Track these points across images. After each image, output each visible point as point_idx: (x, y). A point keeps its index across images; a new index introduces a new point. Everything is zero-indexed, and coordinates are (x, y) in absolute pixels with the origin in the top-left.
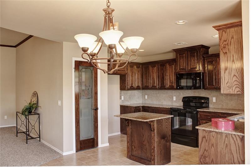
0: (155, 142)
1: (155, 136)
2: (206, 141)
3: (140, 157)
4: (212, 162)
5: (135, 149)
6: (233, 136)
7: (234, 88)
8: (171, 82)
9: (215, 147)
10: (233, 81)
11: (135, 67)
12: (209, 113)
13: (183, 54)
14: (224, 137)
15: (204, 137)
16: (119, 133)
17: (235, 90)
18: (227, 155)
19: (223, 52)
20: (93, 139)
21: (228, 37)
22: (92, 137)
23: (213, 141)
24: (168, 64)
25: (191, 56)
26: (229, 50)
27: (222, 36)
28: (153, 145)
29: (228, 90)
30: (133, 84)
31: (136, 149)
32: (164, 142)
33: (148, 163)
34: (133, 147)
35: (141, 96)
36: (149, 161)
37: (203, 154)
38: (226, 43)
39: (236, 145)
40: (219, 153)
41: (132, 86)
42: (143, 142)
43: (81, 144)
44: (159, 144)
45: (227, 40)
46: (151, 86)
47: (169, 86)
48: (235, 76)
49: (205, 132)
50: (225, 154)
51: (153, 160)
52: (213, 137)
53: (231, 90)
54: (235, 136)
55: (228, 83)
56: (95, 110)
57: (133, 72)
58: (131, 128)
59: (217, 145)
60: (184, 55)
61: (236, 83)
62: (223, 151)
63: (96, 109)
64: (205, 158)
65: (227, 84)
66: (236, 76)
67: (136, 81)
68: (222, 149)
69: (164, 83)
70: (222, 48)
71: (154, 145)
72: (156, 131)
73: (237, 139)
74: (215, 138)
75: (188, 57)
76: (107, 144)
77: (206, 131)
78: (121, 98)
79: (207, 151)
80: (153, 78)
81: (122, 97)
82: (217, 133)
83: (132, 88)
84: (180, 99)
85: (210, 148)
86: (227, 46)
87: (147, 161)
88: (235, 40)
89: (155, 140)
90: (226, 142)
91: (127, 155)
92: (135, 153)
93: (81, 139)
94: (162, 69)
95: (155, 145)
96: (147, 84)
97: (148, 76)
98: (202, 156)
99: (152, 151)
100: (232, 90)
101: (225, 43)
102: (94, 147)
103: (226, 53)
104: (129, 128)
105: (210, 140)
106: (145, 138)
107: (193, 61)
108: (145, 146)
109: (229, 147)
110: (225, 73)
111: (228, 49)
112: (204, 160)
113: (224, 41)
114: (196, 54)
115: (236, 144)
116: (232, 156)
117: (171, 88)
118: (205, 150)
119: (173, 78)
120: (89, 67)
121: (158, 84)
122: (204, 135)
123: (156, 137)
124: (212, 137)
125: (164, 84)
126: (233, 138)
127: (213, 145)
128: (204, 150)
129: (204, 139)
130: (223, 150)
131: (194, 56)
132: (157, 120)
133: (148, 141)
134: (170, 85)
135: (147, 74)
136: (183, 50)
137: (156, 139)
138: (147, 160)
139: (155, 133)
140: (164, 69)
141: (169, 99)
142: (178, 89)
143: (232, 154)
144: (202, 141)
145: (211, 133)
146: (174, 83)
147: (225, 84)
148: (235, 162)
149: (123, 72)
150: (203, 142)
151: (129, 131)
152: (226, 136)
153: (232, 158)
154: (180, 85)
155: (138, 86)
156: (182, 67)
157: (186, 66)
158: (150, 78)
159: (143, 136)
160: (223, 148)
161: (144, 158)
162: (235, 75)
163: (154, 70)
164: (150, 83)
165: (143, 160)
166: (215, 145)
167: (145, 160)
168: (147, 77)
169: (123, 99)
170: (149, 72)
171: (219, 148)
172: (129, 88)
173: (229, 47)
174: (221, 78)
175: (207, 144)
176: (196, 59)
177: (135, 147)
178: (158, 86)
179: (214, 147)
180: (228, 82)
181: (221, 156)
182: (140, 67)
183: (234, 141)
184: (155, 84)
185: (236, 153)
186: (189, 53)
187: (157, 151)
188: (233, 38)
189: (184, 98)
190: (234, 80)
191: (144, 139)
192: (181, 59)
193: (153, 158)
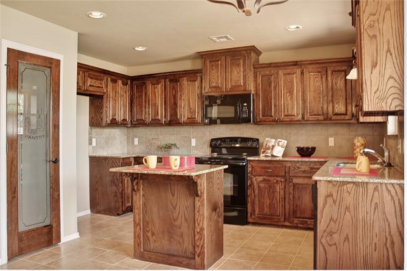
0: (203, 219)
1: (203, 205)
2: (334, 202)
3: (166, 252)
4: (345, 241)
5: (154, 238)
6: (390, 187)
7: (389, 100)
8: (191, 111)
9: (352, 213)
10: (388, 88)
11: (120, 82)
12: (269, 163)
13: (218, 61)
14: (370, 192)
15: (331, 195)
16: (89, 212)
17: (391, 104)
18: (376, 225)
19: (369, 36)
20: (50, 227)
21: (379, 7)
22: (47, 222)
23: (349, 200)
24: (185, 78)
25: (232, 64)
26: (381, 32)
27: (366, 5)
28: (199, 224)
29: (378, 105)
30: (115, 115)
31: (156, 238)
32: (216, 217)
33: (187, 262)
34: (149, 234)
35: (126, 141)
36: (189, 258)
37: (327, 227)
38: (376, 17)
39: (394, 203)
40: (361, 222)
41: (114, 119)
42: (175, 220)
43: (20, 240)
44: (210, 221)
45: (378, 14)
46: (149, 119)
47: (188, 118)
48: (393, 78)
49: (330, 185)
50: (372, 222)
51: (199, 256)
52: (350, 194)
53: (384, 104)
54: (394, 187)
55: (378, 92)
56: (53, 162)
57: (116, 92)
58: (143, 196)
59: (356, 208)
60: (220, 62)
61: (393, 90)
62: (368, 218)
63: (56, 161)
64: (331, 235)
65: (375, 93)
66: (395, 79)
67: (121, 110)
68: (367, 213)
69: (177, 113)
70: (365, 28)
71: (201, 225)
72: (205, 195)
73: (396, 192)
74: (352, 195)
75: (227, 67)
76: (76, 236)
77: (333, 185)
78: (90, 143)
79: (335, 222)
80: (155, 105)
81: (94, 140)
82: (356, 185)
83: (114, 123)
84: (204, 143)
85: (343, 214)
86: (377, 24)
87: (184, 259)
88: (392, 13)
89: (203, 215)
90: (375, 201)
91: (135, 251)
92: (153, 245)
93: (22, 228)
94: (174, 87)
95: (203, 224)
96: (142, 115)
97: (144, 101)
98: (324, 232)
99: (197, 237)
100: (386, 103)
101: (372, 18)
102: (53, 244)
103: (375, 36)
104: (140, 196)
105: (342, 199)
106: (179, 213)
107: (235, 73)
108: (180, 228)
109: (380, 208)
110: (371, 73)
111: (379, 29)
112: (328, 238)
113: (370, 14)
114: (241, 61)
115: (394, 201)
116: (387, 223)
117: (192, 123)
118: (331, 219)
119: (196, 105)
120: (41, 67)
121: (165, 115)
122: (329, 192)
123: (205, 208)
124: (346, 194)
125: (177, 116)
126: (389, 191)
127: (347, 208)
128: (328, 221)
129: (328, 198)
130: (368, 216)
131: (238, 65)
132: (207, 174)
133: (185, 218)
134: (190, 117)
135: (142, 97)
136: (217, 53)
137: (206, 211)
138: (184, 257)
139: (204, 199)
140: (177, 88)
141: (183, 143)
142: (206, 124)
143: (387, 220)
144: (326, 204)
145: (345, 187)
146: (198, 113)
147: (373, 93)
148: (392, 234)
149: (98, 89)
150: (327, 206)
151: (139, 201)
152: (376, 189)
153: (387, 227)
154: (209, 115)
155: (124, 120)
156: (214, 84)
157: (222, 83)
158: (149, 105)
159: (175, 208)
160: (369, 212)
161: (175, 253)
162: (391, 77)
163: (156, 90)
164: (149, 114)
165: (175, 259)
166: (352, 208)
167: (179, 256)
168: (142, 102)
169: (94, 144)
170: (146, 93)
171: (360, 212)
172: (109, 122)
173: (381, 26)
174: (364, 82)
175: (336, 208)
176: (242, 70)
177: (153, 234)
178: (164, 120)
179: (350, 212)
180: (378, 90)
181: (364, 227)
182: (127, 84)
183: (392, 196)
184: (158, 115)
185: (394, 218)
186: (229, 59)
187: (208, 236)
188: (389, 9)
189: (212, 140)
190: (390, 86)
191: (175, 215)
192: (213, 70)
193: (198, 251)
